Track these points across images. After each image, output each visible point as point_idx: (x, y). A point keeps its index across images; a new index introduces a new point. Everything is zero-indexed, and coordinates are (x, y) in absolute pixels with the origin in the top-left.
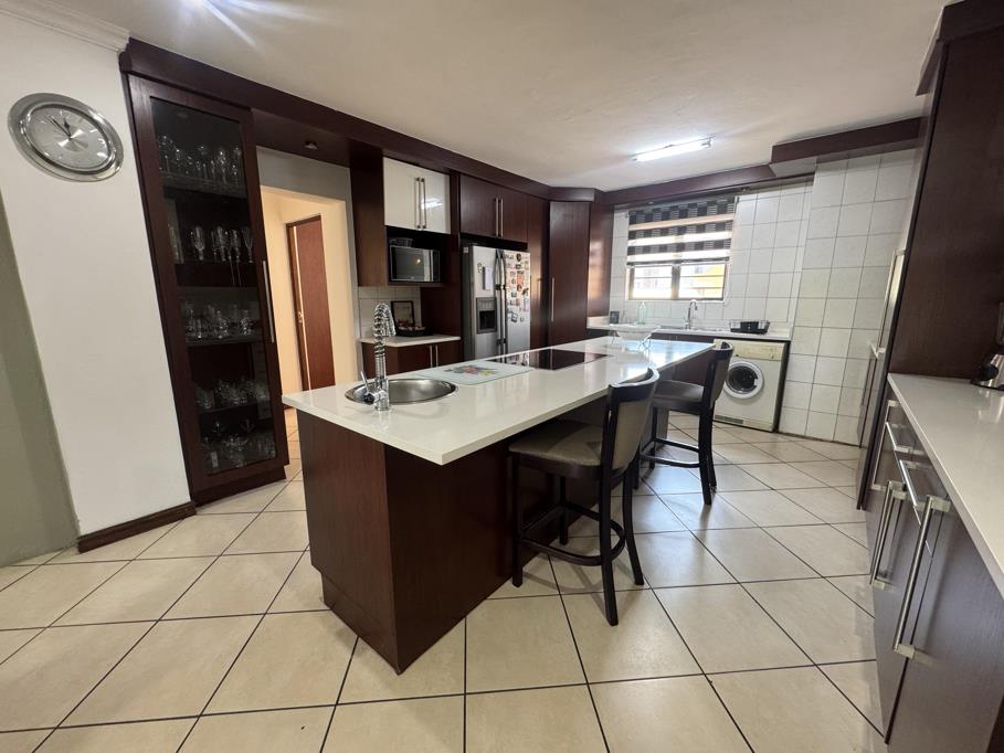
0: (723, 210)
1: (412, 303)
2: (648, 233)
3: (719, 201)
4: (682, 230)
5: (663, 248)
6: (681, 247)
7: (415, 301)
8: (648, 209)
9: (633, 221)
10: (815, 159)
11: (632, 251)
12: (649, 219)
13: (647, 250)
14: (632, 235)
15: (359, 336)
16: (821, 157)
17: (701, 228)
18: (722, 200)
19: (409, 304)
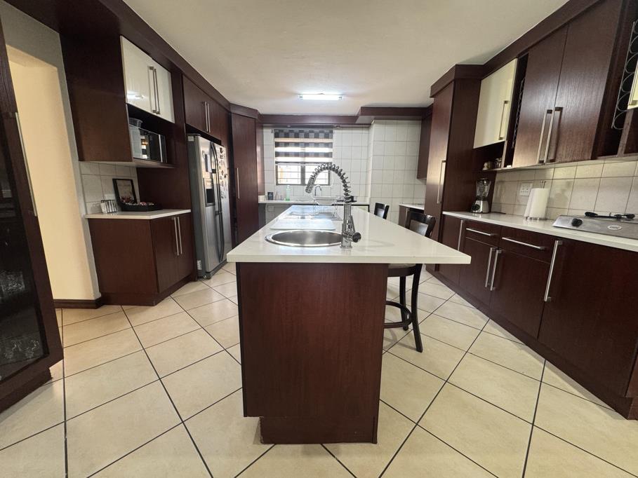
0: (327, 136)
1: (132, 181)
2: (287, 144)
3: (325, 131)
4: (307, 145)
5: (297, 155)
6: (306, 155)
7: (133, 179)
8: (286, 130)
9: (277, 136)
10: (373, 117)
11: (277, 154)
12: (287, 136)
13: (287, 154)
14: (277, 145)
15: (84, 213)
16: (377, 117)
17: (317, 145)
18: (326, 131)
19: (129, 183)
